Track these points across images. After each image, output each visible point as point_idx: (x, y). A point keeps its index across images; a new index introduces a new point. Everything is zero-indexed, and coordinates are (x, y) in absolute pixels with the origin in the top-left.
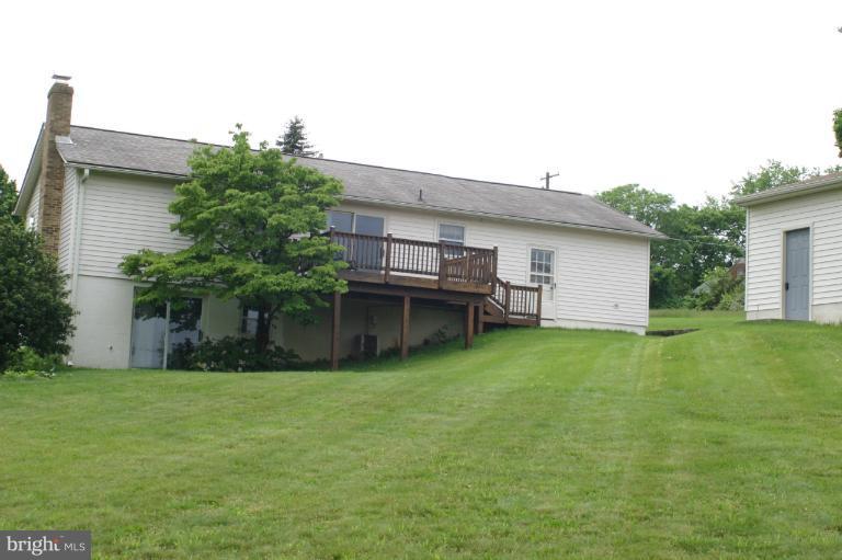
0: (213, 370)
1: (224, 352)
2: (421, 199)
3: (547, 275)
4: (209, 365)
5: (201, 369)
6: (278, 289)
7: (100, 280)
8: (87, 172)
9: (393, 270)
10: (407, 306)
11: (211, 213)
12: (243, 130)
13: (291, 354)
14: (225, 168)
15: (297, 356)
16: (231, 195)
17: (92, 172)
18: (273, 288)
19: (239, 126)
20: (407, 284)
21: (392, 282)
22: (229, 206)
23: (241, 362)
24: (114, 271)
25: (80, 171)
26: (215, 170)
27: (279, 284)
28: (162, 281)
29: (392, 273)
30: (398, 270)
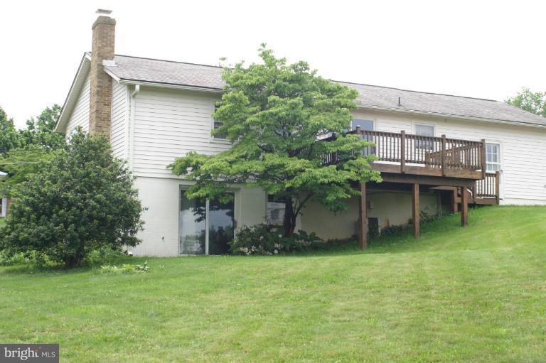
0: (253, 254)
1: (262, 237)
2: (399, 105)
3: (494, 163)
4: (250, 249)
5: (243, 254)
6: (326, 181)
7: (153, 180)
8: (138, 87)
9: (407, 161)
10: (417, 192)
11: (258, 117)
12: (267, 48)
13: (313, 237)
14: (262, 79)
15: (318, 238)
16: (274, 101)
17: (142, 88)
18: (322, 180)
19: (263, 45)
20: (418, 173)
21: (407, 172)
22: (273, 110)
23: (277, 246)
24: (163, 172)
25: (131, 87)
26: (253, 81)
27: (326, 177)
28: (205, 179)
29: (407, 164)
30: (411, 161)
